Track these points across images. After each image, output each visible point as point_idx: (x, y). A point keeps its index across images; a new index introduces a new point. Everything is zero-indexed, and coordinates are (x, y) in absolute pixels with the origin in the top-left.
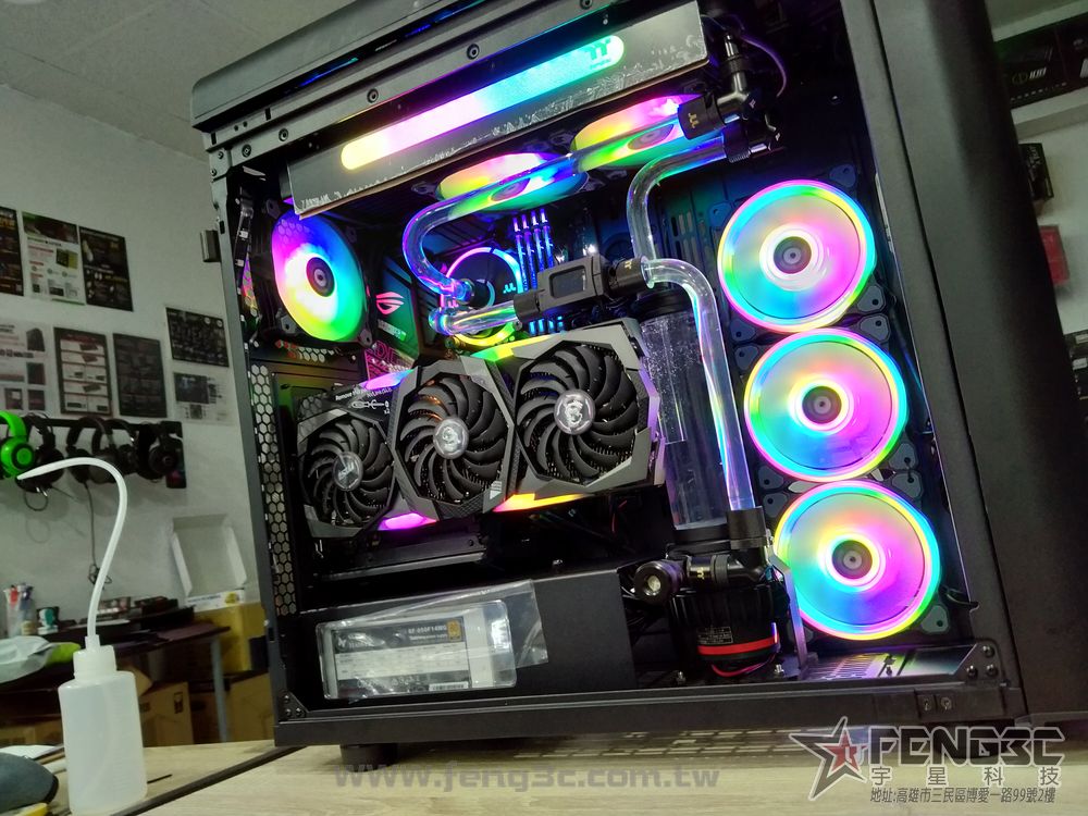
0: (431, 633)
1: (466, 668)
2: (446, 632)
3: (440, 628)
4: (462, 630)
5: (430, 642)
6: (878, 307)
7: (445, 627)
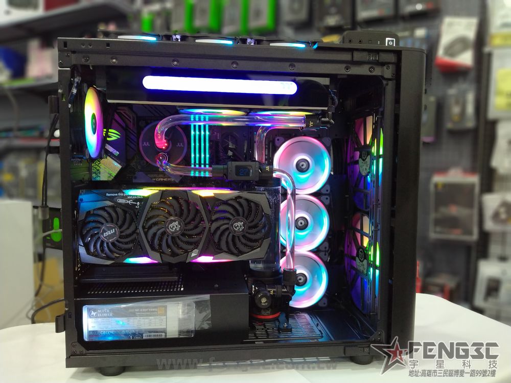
0: (148, 311)
1: (165, 327)
2: (157, 311)
3: (154, 310)
4: (166, 311)
5: (147, 316)
6: (328, 192)
7: (156, 310)
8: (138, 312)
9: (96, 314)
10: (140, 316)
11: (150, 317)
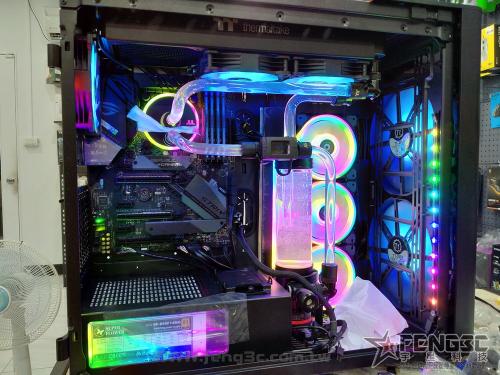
0: (170, 325)
1: (190, 344)
3: (176, 323)
4: (191, 323)
5: (168, 330)
6: (354, 178)
7: (179, 322)
8: (156, 327)
9: (103, 333)
10: (159, 331)
11: (172, 333)
